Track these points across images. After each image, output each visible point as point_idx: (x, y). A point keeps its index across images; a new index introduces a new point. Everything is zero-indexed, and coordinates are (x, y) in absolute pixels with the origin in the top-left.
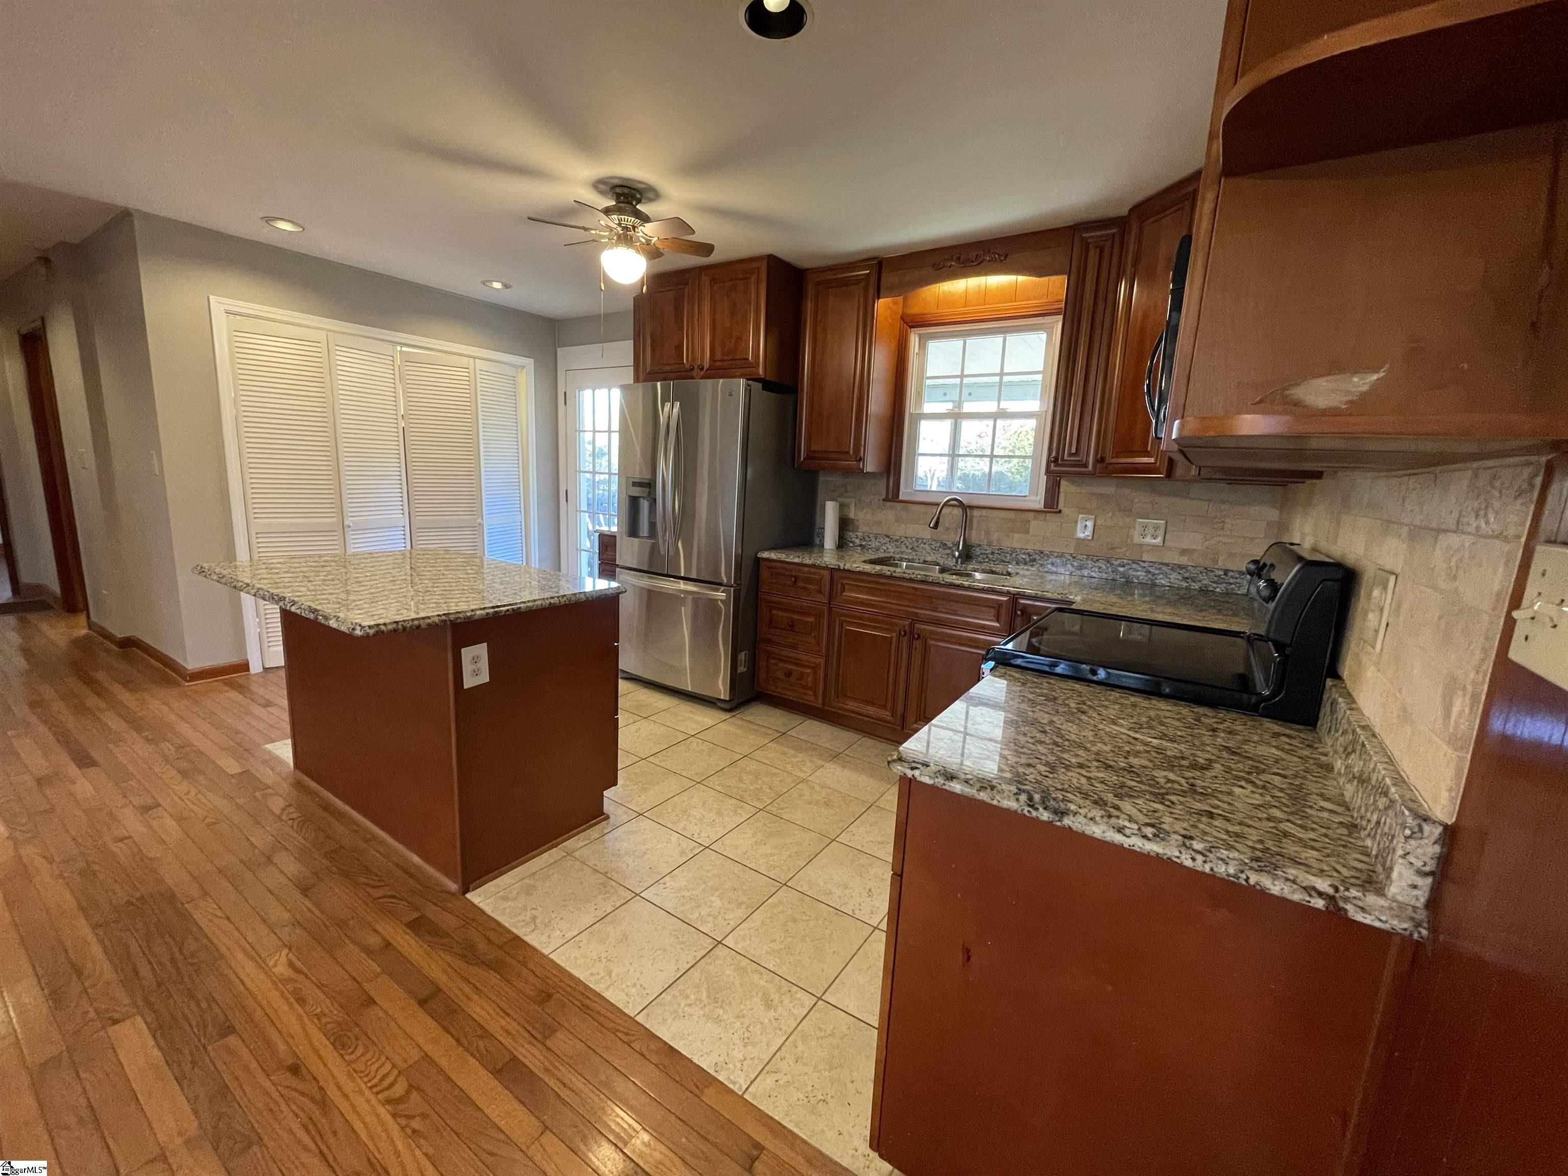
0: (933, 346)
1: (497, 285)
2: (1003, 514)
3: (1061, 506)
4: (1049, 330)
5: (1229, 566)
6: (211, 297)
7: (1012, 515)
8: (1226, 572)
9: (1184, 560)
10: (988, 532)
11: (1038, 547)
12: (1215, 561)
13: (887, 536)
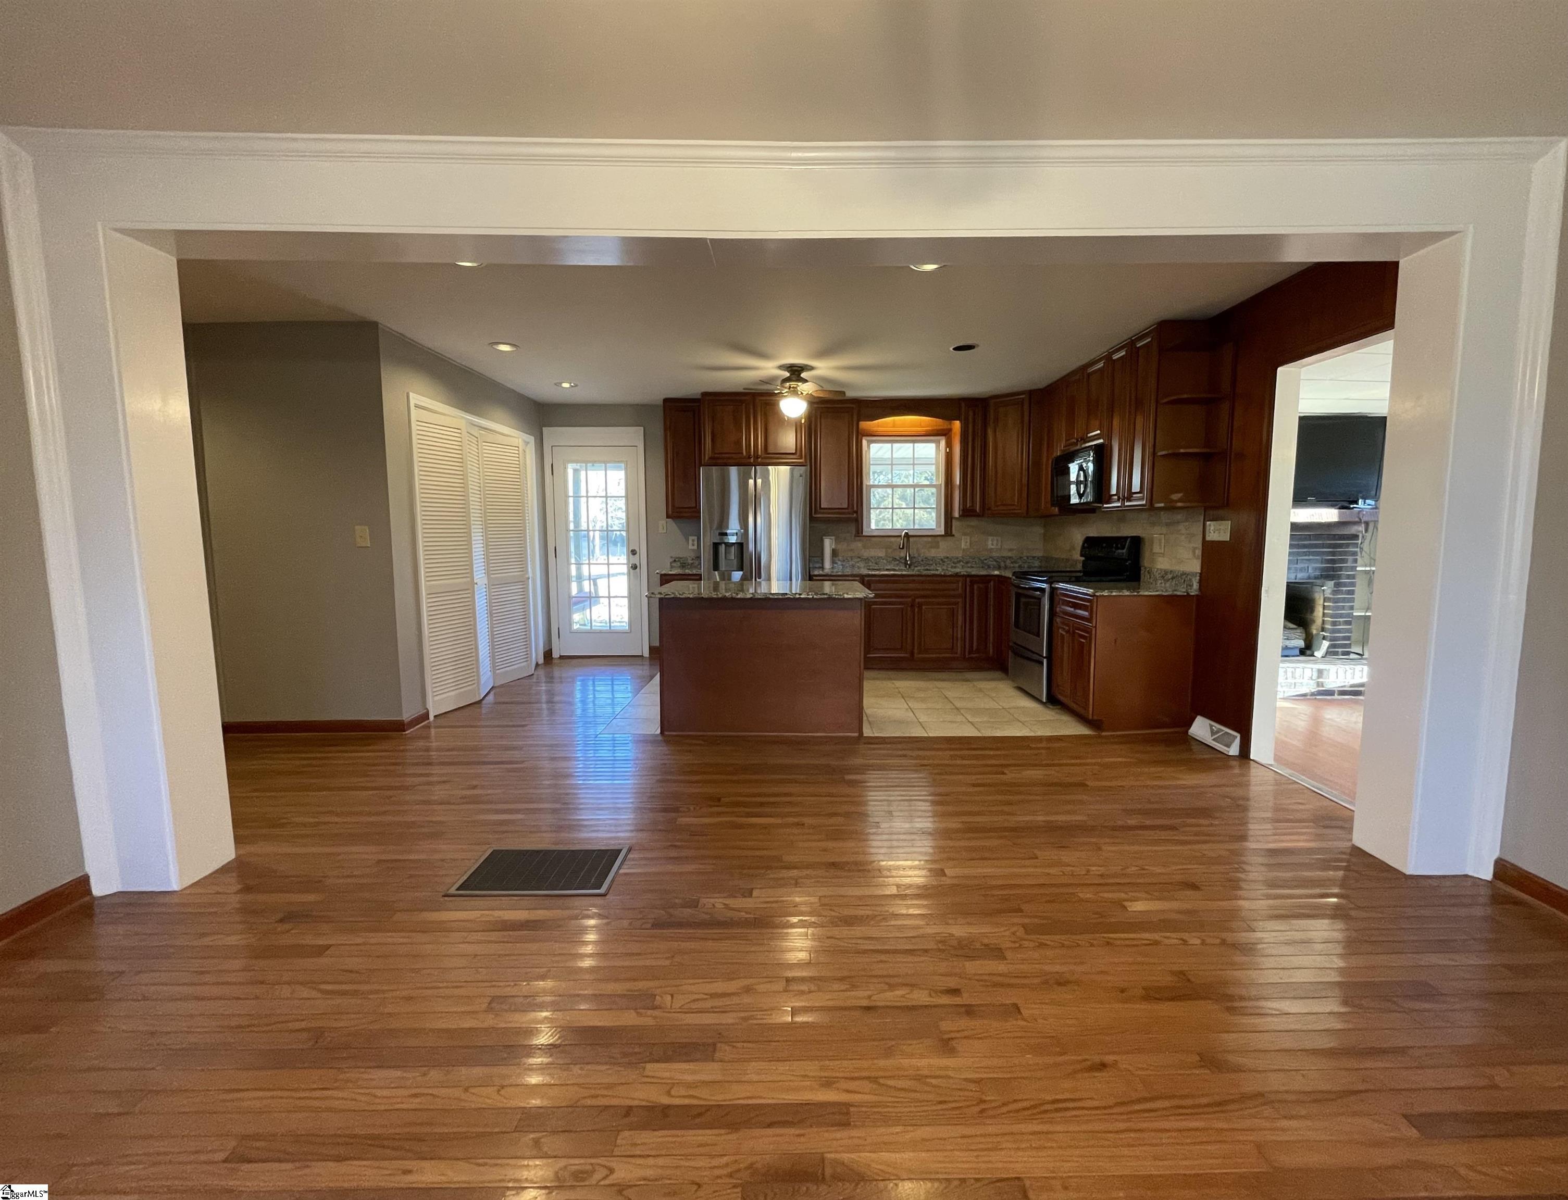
0: (873, 446)
1: (566, 385)
2: (925, 539)
3: (954, 532)
4: (938, 443)
5: (1028, 555)
6: (411, 394)
7: (930, 539)
8: (1028, 558)
9: (1010, 554)
10: (918, 550)
11: (945, 555)
12: (1022, 553)
13: (859, 557)
